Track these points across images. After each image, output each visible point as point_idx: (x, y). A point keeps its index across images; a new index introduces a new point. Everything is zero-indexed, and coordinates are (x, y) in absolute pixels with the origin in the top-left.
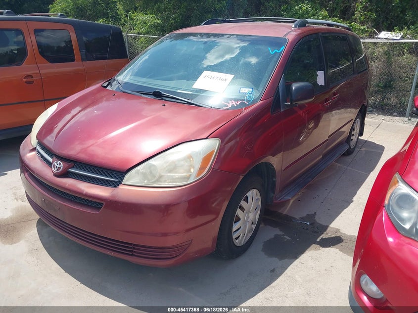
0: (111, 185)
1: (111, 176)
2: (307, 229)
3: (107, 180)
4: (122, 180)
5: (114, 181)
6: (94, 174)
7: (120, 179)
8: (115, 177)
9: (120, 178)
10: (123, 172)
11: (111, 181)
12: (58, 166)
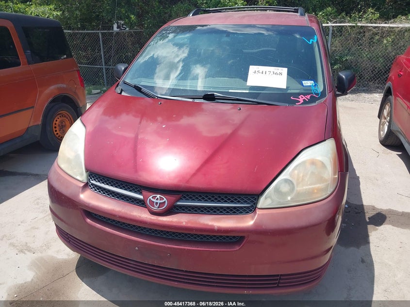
0: (241, 213)
1: (239, 202)
2: (349, 212)
3: (235, 208)
4: (256, 204)
5: (245, 207)
6: (216, 203)
7: (252, 204)
8: (245, 202)
9: (252, 201)
10: (255, 195)
11: (241, 208)
12: (159, 201)
